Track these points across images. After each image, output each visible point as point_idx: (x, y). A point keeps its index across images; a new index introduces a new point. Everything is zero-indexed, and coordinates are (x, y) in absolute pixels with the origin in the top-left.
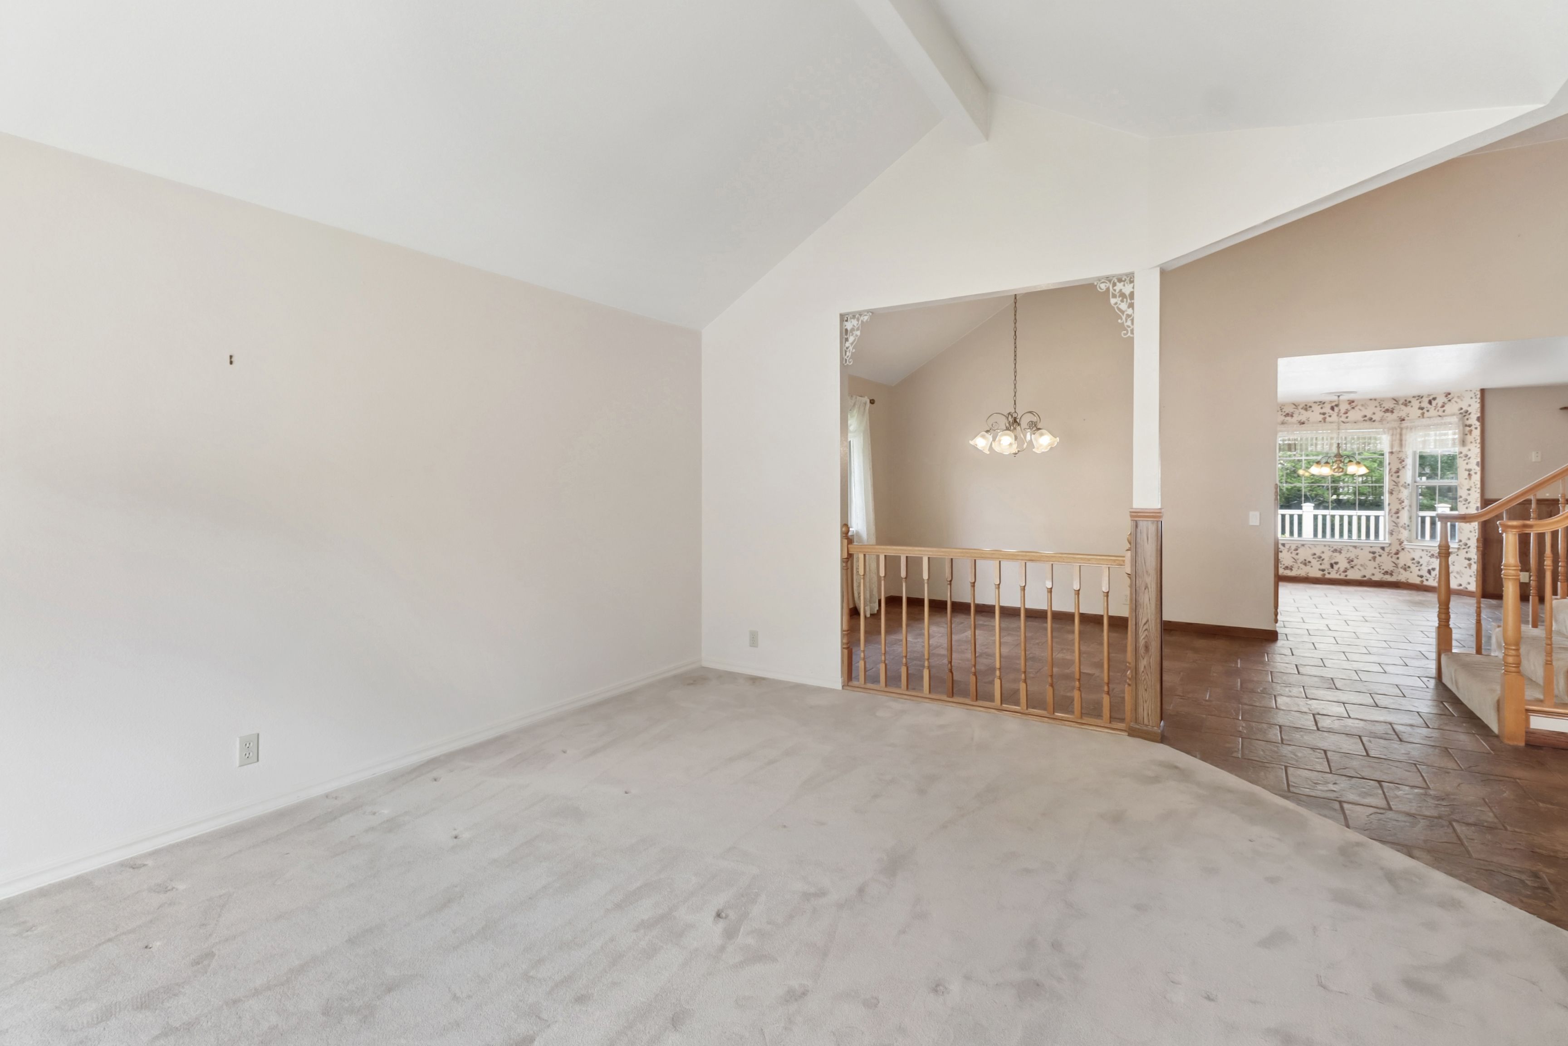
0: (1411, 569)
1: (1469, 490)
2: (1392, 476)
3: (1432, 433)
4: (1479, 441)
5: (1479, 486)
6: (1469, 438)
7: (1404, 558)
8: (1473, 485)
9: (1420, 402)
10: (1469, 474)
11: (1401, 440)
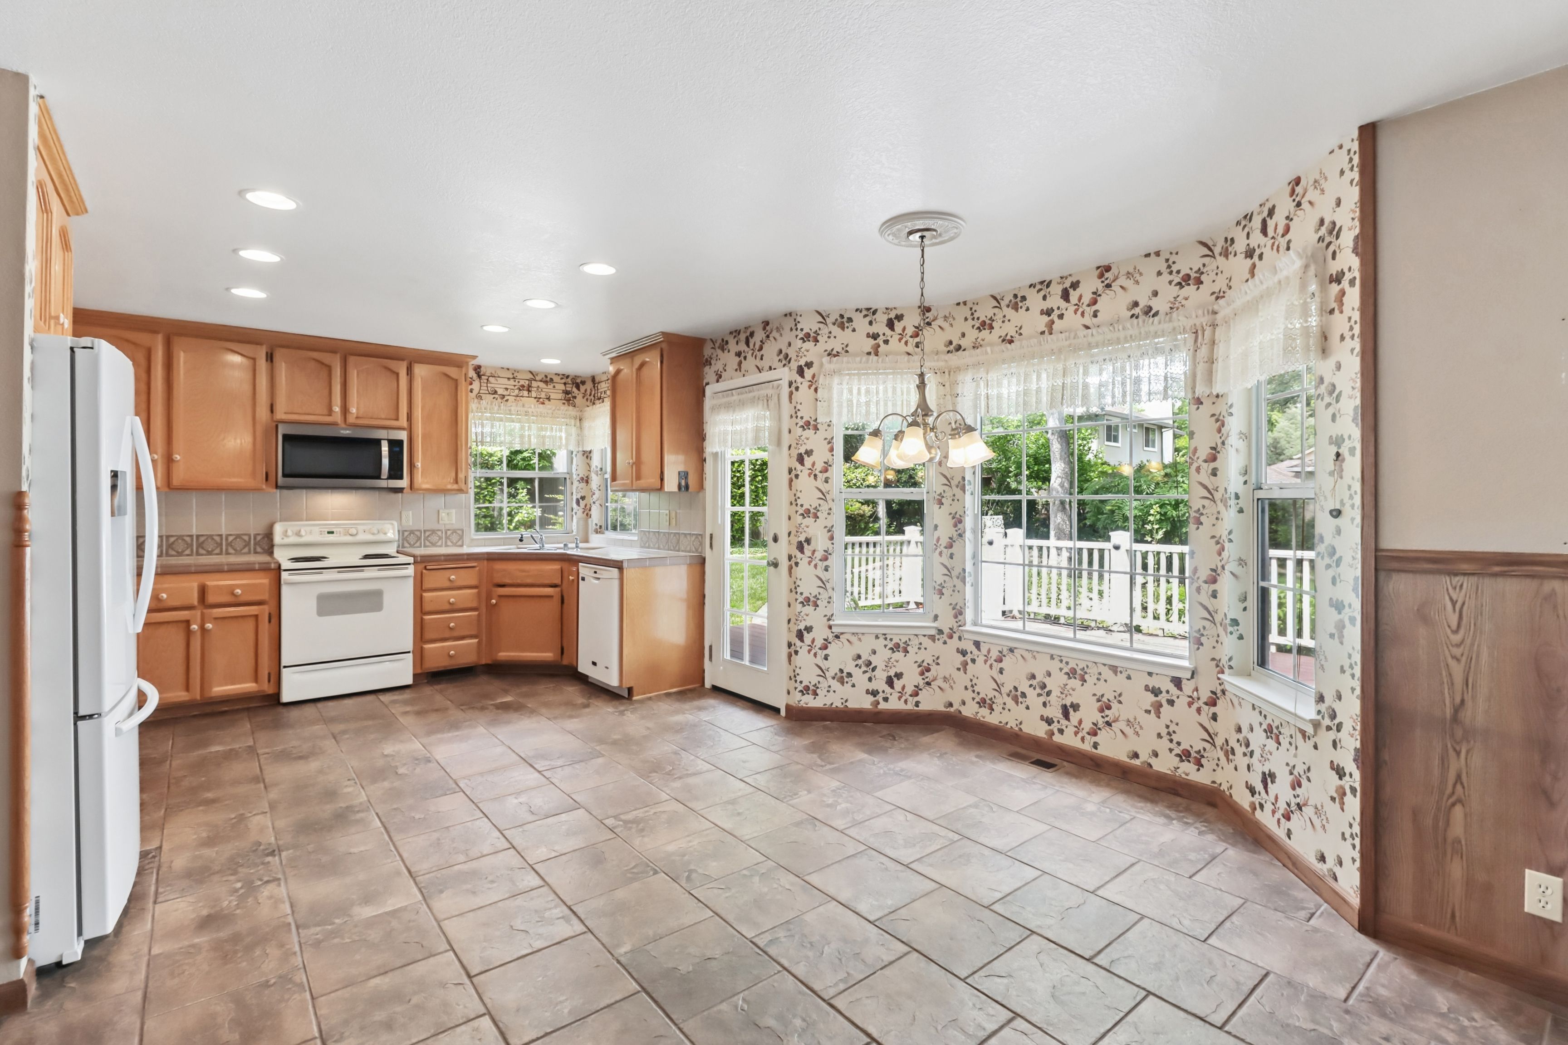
1: (1336, 513)
2: (1198, 469)
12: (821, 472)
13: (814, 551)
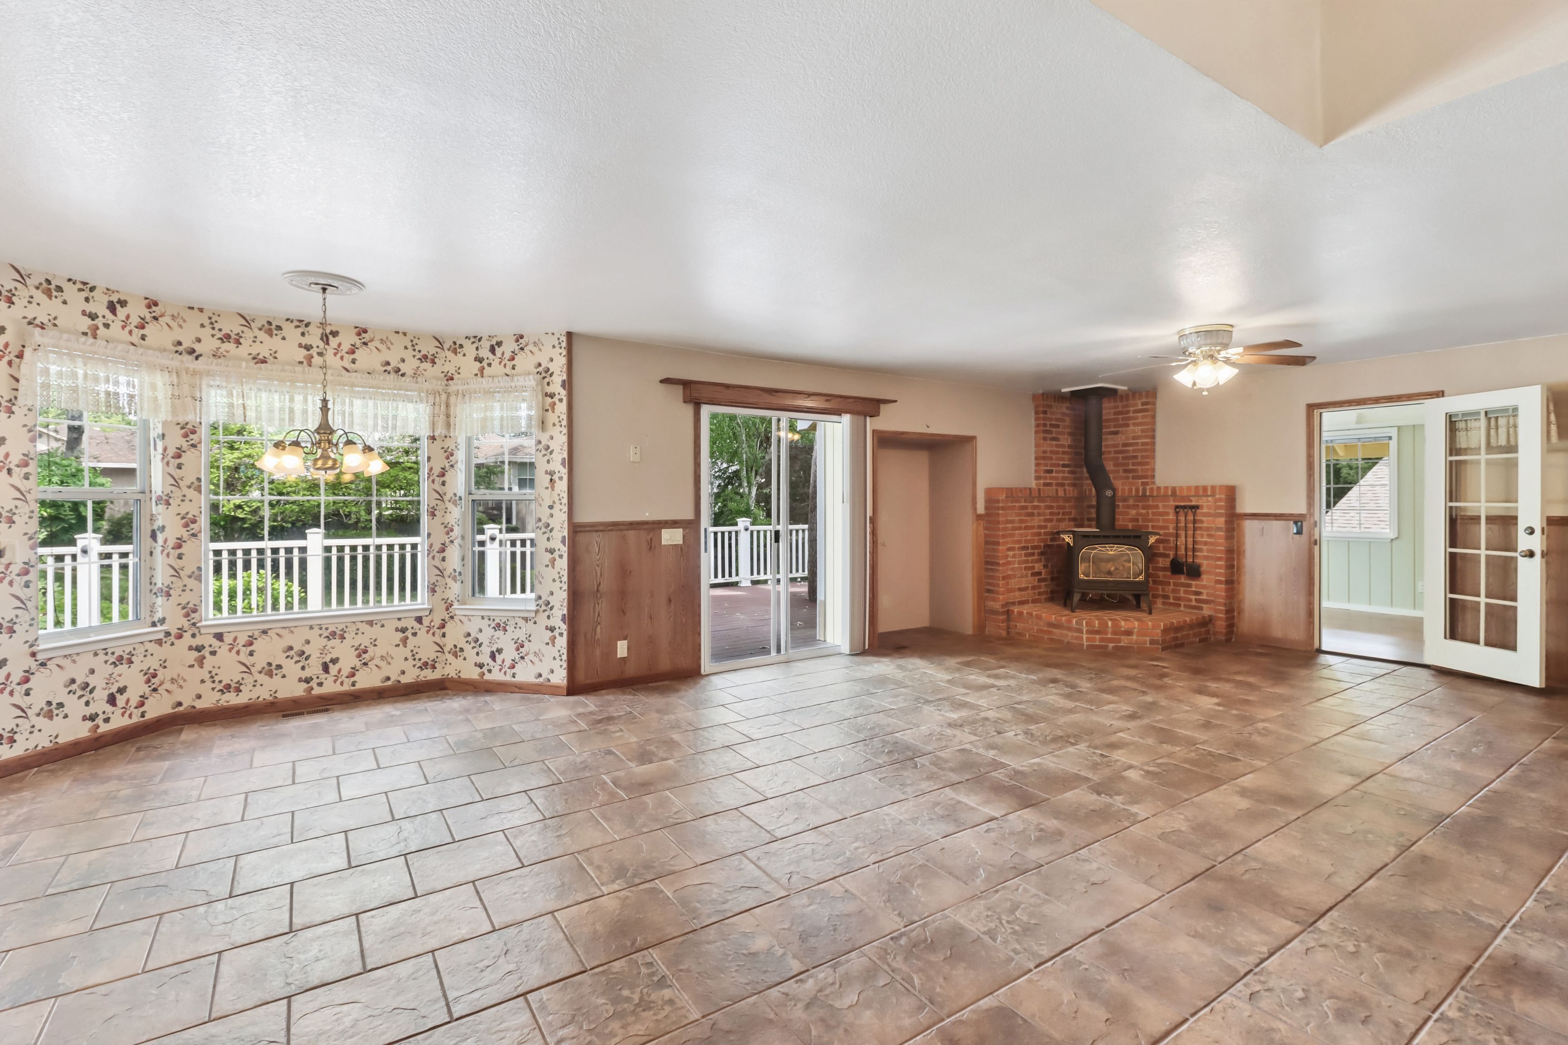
0: (465, 654)
1: (551, 507)
2: (433, 481)
3: (497, 405)
4: (564, 423)
5: (565, 501)
6: (552, 417)
7: (454, 635)
8: (556, 499)
9: (477, 349)
10: (551, 480)
11: (448, 416)
12: (18, 466)
13: (10, 564)
